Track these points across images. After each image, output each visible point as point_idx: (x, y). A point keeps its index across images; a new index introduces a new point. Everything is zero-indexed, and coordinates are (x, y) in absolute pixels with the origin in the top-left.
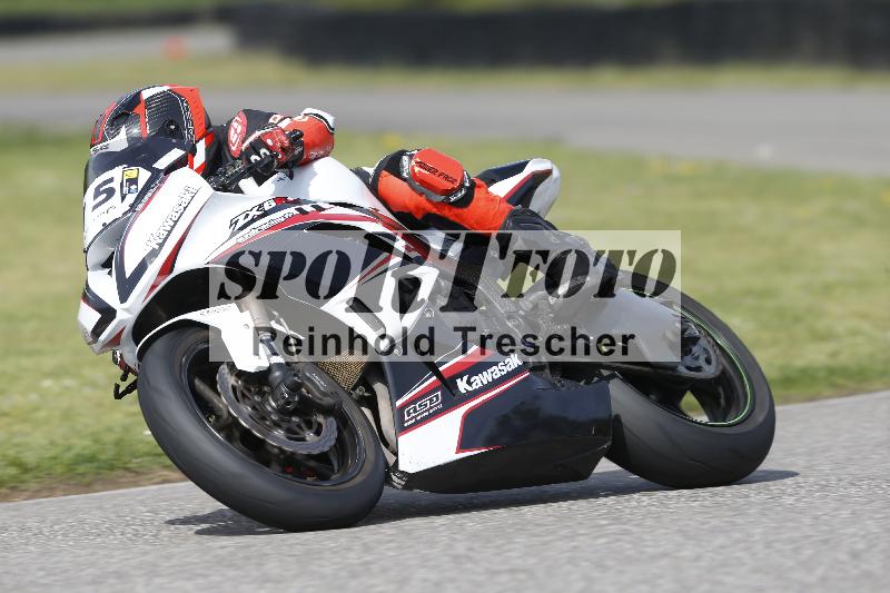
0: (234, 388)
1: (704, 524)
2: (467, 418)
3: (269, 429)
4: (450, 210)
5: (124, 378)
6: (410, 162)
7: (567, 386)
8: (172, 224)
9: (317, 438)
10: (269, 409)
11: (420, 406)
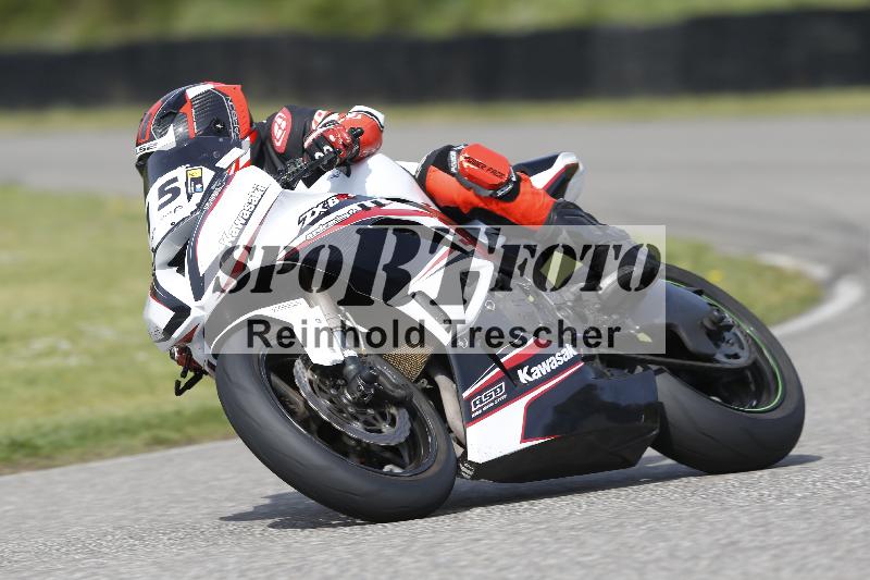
0: (311, 382)
1: (178, 555)
2: (529, 408)
3: (348, 421)
4: (497, 204)
5: (184, 375)
6: (458, 157)
7: (616, 376)
8: (244, 222)
9: (393, 430)
10: (345, 401)
11: (485, 397)
